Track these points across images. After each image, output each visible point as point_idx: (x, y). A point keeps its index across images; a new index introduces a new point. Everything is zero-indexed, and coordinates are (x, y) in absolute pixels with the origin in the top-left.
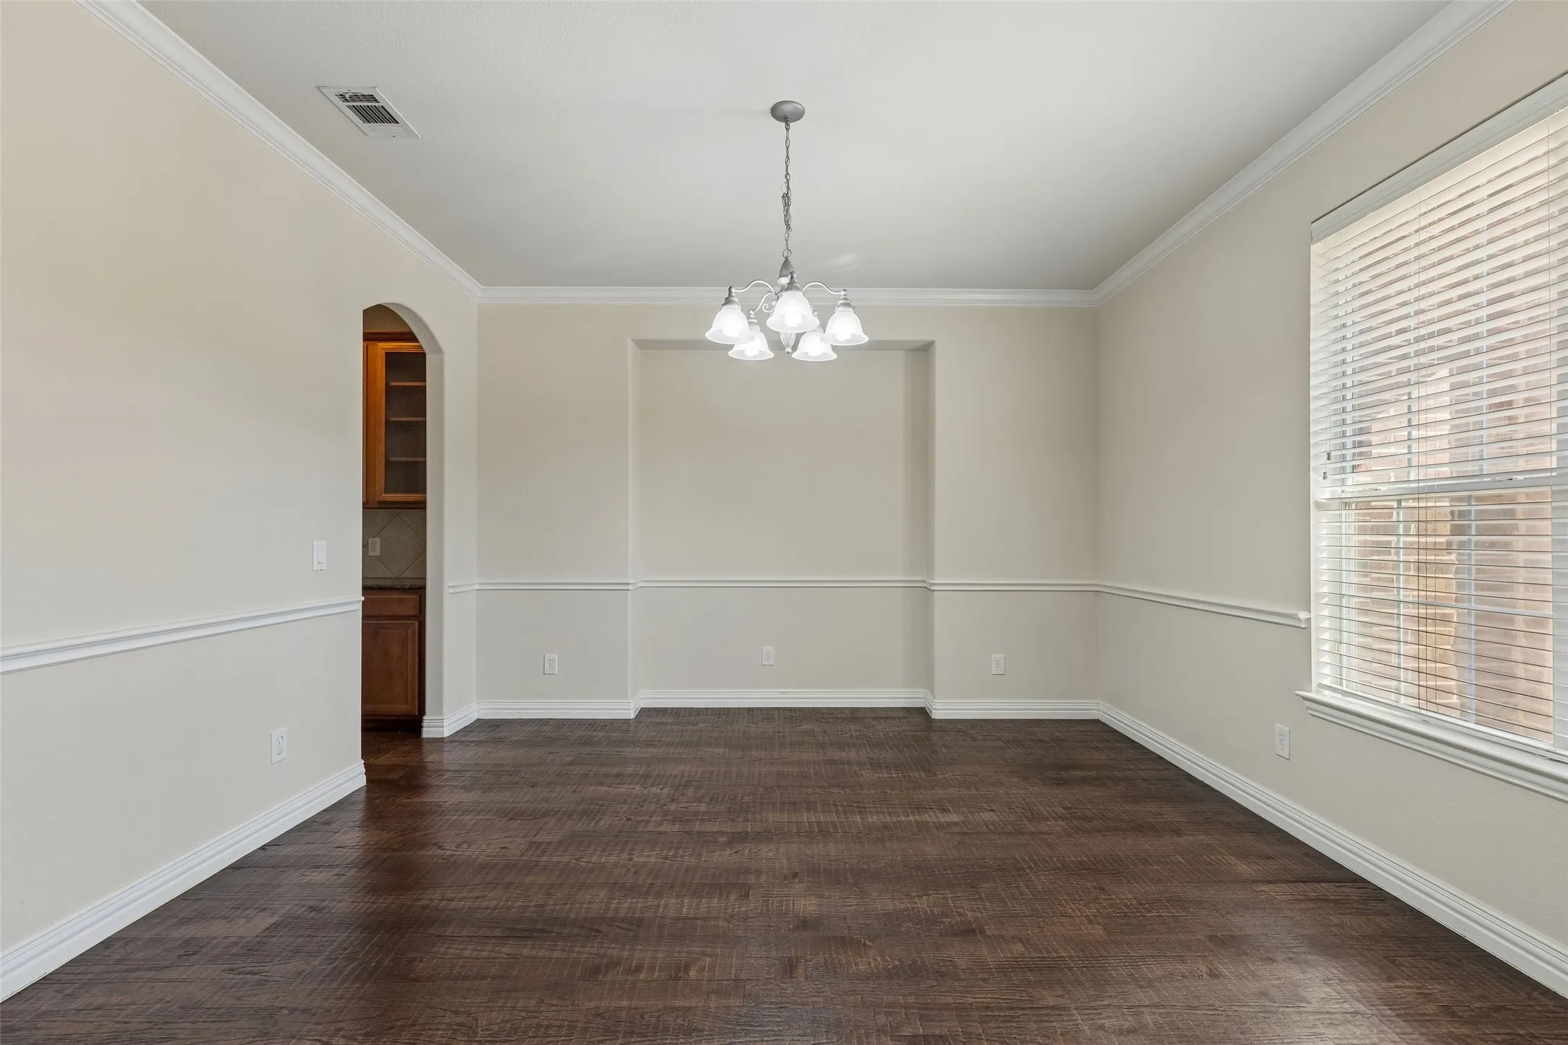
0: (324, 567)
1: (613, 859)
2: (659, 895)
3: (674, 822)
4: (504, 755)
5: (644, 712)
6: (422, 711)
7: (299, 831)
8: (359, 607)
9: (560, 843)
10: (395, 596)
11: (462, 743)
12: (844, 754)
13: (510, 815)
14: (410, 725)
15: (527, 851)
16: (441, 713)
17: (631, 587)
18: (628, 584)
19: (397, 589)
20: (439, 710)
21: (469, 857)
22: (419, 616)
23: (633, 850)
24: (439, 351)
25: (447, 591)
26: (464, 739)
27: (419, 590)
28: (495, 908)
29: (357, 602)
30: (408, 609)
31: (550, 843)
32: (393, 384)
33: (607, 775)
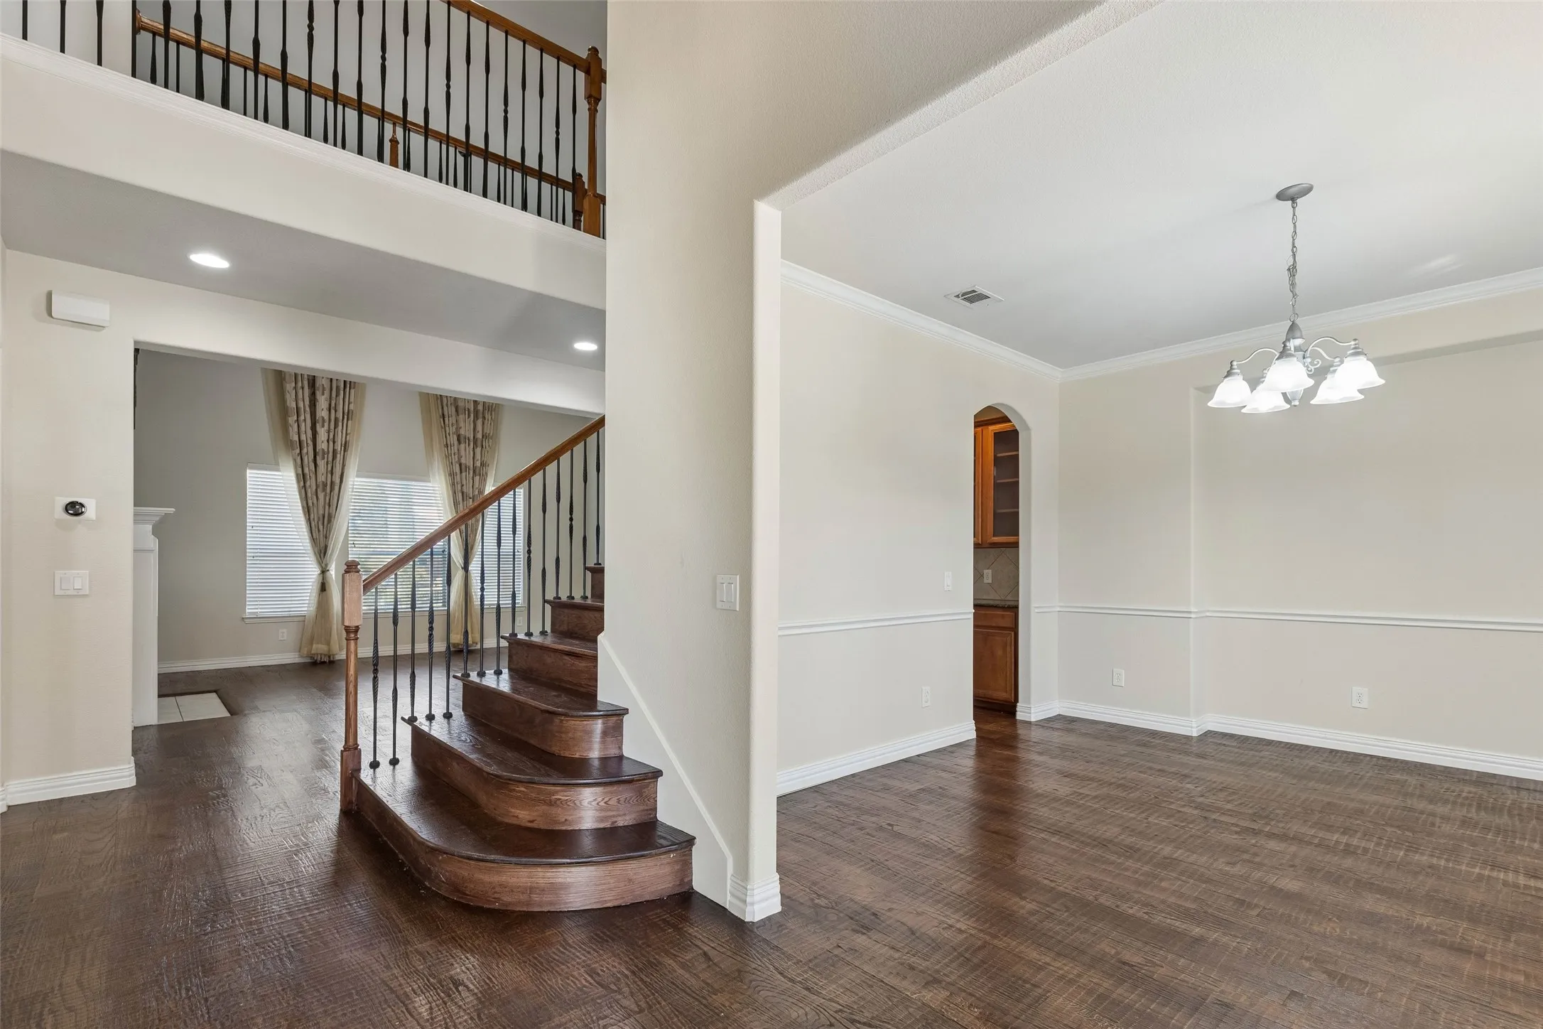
0: (950, 588)
1: (1132, 815)
2: (1161, 842)
3: (1196, 808)
4: (1071, 739)
5: (1209, 734)
6: (1016, 700)
7: (937, 752)
8: (971, 616)
9: (1096, 797)
10: (1000, 612)
11: (1043, 727)
12: (1431, 806)
13: (1066, 774)
14: (1008, 709)
15: (1071, 795)
16: (1029, 702)
17: (1193, 616)
18: (1190, 612)
19: (999, 607)
20: (1028, 701)
21: (1032, 788)
22: (1015, 629)
23: (1151, 814)
24: (1028, 428)
25: (1034, 611)
26: (1046, 725)
27: (1015, 609)
28: (1041, 816)
29: (970, 613)
30: (1007, 623)
31: (1088, 795)
32: (999, 455)
33: (1151, 768)
